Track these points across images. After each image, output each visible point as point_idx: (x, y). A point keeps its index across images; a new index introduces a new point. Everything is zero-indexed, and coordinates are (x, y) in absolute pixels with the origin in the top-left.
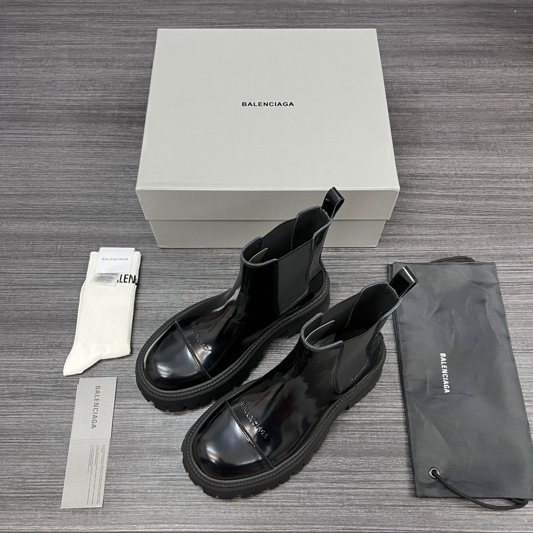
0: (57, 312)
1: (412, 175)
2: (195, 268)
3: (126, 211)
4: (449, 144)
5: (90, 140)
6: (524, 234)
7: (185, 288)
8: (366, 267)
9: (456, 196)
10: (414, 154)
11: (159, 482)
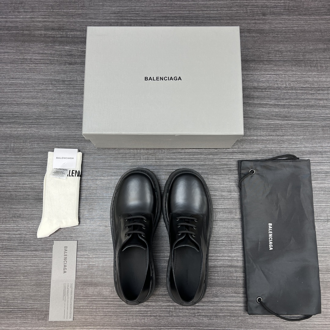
0: (16, 193)
1: (255, 88)
2: (104, 161)
3: (55, 117)
4: (284, 61)
5: (26, 57)
6: (327, 135)
7: (98, 176)
8: (218, 160)
9: (284, 105)
10: (258, 70)
11: (87, 302)
